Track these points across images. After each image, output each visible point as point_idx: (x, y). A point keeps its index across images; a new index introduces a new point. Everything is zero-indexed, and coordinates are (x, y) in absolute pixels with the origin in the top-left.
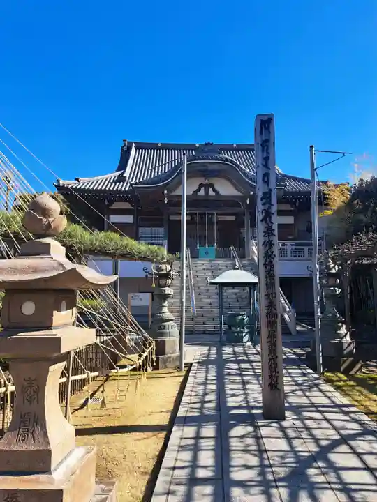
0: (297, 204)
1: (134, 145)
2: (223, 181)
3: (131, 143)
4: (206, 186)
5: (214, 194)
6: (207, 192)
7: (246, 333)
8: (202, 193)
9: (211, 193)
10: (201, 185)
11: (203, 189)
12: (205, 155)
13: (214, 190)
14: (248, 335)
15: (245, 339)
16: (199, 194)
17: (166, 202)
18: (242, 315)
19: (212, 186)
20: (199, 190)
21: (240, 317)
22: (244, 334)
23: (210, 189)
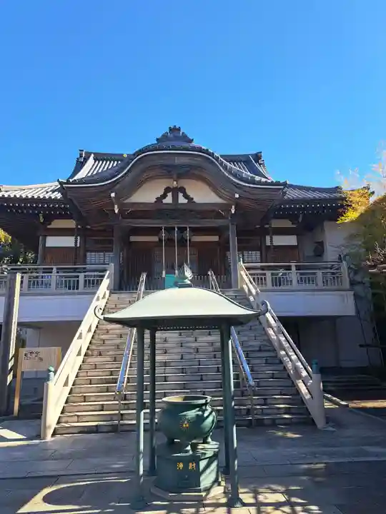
0: (300, 220)
1: (92, 155)
2: (200, 185)
3: (90, 153)
4: (175, 191)
5: (186, 201)
6: (175, 198)
7: (211, 460)
8: (169, 199)
9: (182, 200)
10: (167, 190)
11: (170, 195)
12: (170, 144)
13: (186, 196)
14: (214, 465)
15: (207, 479)
16: (165, 201)
17: (116, 211)
18: (200, 406)
19: (183, 190)
20: (164, 196)
21: (192, 414)
22: (203, 464)
23: (181, 195)
